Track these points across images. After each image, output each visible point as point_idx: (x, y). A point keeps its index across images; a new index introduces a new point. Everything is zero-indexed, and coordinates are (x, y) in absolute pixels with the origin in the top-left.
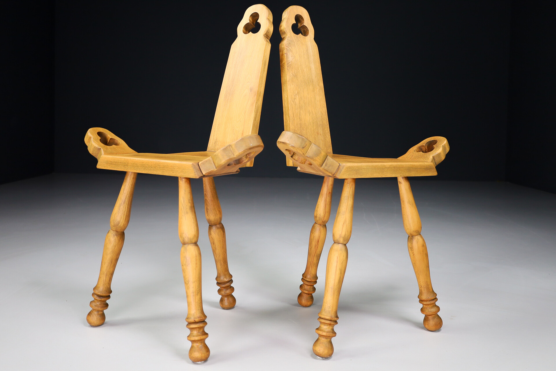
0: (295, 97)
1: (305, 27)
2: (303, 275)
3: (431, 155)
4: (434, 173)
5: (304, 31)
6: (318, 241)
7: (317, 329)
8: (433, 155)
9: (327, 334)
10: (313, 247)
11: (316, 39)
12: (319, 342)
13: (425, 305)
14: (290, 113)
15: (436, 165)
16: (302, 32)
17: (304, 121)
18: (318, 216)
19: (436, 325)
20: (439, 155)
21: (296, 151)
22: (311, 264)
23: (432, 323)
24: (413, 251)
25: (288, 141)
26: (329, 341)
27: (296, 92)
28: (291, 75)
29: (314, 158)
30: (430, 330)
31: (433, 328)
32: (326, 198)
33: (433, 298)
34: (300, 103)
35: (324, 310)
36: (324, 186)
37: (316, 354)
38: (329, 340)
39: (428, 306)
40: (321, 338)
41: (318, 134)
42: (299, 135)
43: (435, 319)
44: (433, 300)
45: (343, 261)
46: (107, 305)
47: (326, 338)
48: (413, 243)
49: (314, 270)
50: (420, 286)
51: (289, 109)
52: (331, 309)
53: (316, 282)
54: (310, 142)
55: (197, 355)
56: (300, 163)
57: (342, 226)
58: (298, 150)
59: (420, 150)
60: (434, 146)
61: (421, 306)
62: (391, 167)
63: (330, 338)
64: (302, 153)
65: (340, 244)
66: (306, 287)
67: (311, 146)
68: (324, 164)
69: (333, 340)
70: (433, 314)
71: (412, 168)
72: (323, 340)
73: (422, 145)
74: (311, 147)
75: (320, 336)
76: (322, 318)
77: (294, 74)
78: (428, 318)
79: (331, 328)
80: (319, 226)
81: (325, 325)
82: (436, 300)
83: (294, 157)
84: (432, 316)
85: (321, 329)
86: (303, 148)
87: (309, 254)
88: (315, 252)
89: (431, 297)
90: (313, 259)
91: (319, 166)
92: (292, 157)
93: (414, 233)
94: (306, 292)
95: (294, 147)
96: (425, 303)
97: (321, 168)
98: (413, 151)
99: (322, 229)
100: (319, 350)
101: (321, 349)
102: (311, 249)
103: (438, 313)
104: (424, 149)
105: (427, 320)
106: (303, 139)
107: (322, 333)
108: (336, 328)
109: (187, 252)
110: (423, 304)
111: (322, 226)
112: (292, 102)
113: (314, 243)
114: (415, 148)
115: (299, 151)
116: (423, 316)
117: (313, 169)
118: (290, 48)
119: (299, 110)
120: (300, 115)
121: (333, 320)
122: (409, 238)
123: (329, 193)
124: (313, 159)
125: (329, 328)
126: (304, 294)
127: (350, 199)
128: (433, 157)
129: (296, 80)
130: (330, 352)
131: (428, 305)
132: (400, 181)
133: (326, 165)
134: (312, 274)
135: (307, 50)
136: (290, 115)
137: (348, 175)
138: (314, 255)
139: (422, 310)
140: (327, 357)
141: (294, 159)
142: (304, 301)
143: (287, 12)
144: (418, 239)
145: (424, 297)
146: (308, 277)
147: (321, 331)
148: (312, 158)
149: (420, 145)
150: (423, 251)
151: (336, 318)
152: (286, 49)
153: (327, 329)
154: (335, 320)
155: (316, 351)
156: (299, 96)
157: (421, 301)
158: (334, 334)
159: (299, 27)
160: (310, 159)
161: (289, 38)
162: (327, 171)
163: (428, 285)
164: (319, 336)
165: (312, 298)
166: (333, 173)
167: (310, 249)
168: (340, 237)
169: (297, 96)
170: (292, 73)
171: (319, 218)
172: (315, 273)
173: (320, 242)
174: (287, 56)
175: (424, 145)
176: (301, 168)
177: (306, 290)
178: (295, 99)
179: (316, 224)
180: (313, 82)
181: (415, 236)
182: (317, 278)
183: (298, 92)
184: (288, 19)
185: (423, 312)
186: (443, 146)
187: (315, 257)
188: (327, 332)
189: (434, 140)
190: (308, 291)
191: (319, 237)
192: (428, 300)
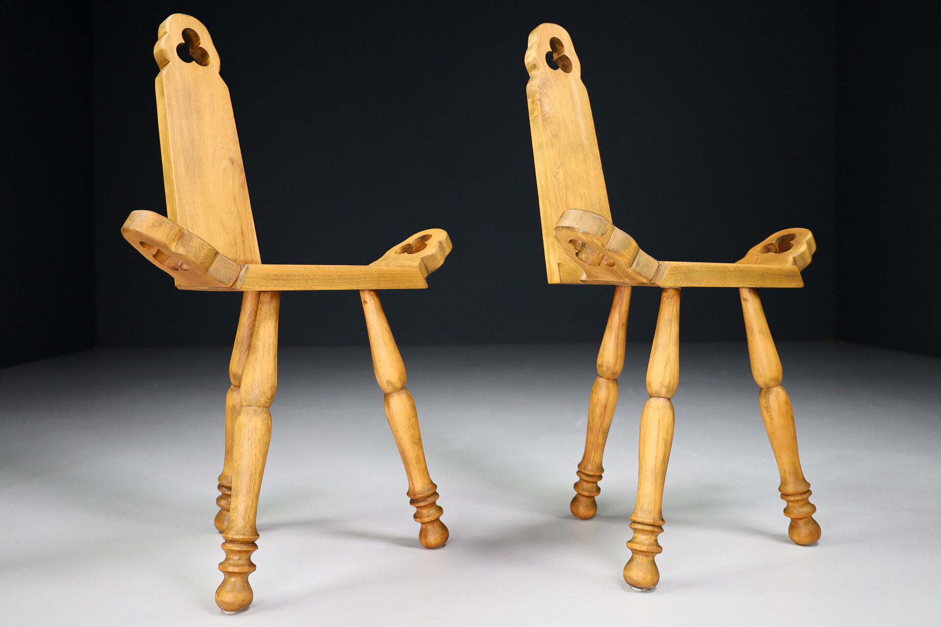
0: (558, 170)
1: (565, 58)
2: (579, 465)
3: (790, 256)
4: (798, 284)
5: (565, 64)
6: (606, 407)
7: (629, 542)
8: (794, 256)
9: (647, 549)
10: (598, 417)
11: (585, 78)
12: (634, 563)
13: (793, 501)
14: (551, 196)
15: (800, 270)
16: (562, 65)
18: (605, 364)
19: (811, 534)
20: (803, 254)
21: (590, 240)
22: (593, 447)
23: (804, 531)
24: (770, 412)
26: (651, 560)
27: (559, 163)
28: (550, 134)
29: (621, 252)
30: (801, 543)
32: (618, 333)
33: (806, 489)
34: (565, 180)
36: (614, 314)
37: (630, 584)
38: (651, 558)
39: (798, 504)
40: (637, 557)
42: (595, 214)
43: (810, 524)
44: (805, 493)
45: (669, 425)
47: (647, 556)
48: (770, 399)
49: (598, 456)
50: (783, 472)
51: (550, 189)
53: (600, 477)
57: (664, 368)
58: (594, 239)
59: (767, 249)
60: (791, 242)
61: (784, 504)
62: (736, 271)
63: (651, 555)
65: (661, 399)
66: (585, 485)
67: (614, 231)
68: (635, 264)
69: (658, 558)
70: (806, 516)
72: (640, 559)
73: (769, 242)
74: (615, 234)
75: (636, 554)
76: (639, 523)
77: (554, 133)
78: (796, 523)
79: (653, 538)
81: (643, 534)
82: (810, 493)
83: (580, 256)
84: (804, 520)
85: (637, 540)
86: (603, 234)
87: (590, 429)
88: (601, 425)
89: (802, 489)
90: (598, 438)
91: (627, 266)
92: (577, 254)
93: (771, 382)
94: (586, 494)
96: (792, 498)
97: (630, 271)
98: (755, 251)
99: (611, 385)
100: (637, 576)
101: (639, 573)
102: (593, 420)
103: (814, 516)
104: (773, 248)
105: (796, 527)
106: (602, 220)
107: (640, 547)
110: (788, 501)
111: (611, 380)
112: (553, 179)
113: (598, 410)
114: (759, 247)
115: (595, 241)
116: (788, 521)
117: (614, 274)
118: (546, 91)
119: (564, 190)
120: (566, 199)
121: (657, 524)
122: (763, 392)
123: (623, 324)
124: (619, 253)
125: (650, 538)
126: (582, 497)
127: (673, 323)
128: (794, 259)
129: (558, 144)
130: (655, 580)
131: (797, 501)
132: (745, 297)
133: (637, 265)
134: (595, 463)
135: (571, 96)
137: (674, 281)
138: (599, 431)
139: (786, 511)
140: (650, 587)
141: (581, 259)
142: (582, 510)
143: (536, 32)
144: (778, 392)
145: (790, 489)
146: (590, 467)
147: (637, 543)
148: (617, 252)
149: (766, 243)
150: (787, 412)
151: (662, 522)
152: (539, 92)
153: (646, 540)
154: (659, 525)
155: (630, 578)
156: (563, 169)
157: (784, 496)
158: (659, 549)
159: (557, 59)
160: (613, 255)
162: (640, 274)
163: (796, 469)
164: (633, 553)
165: (594, 503)
166: (650, 279)
167: (591, 422)
168: (662, 386)
169: (561, 169)
170: (551, 131)
171: (606, 366)
172: (599, 463)
173: (609, 409)
174: (541, 103)
175: (774, 242)
176: (588, 276)
177: (586, 491)
178: (557, 174)
179: (601, 378)
180: (583, 146)
181: (772, 387)
182: (603, 470)
183: (561, 163)
184: (540, 44)
185: (788, 513)
186: (807, 242)
187: (600, 433)
188: (649, 545)
189: (790, 234)
190: (588, 492)
191: (608, 399)
192: (797, 494)
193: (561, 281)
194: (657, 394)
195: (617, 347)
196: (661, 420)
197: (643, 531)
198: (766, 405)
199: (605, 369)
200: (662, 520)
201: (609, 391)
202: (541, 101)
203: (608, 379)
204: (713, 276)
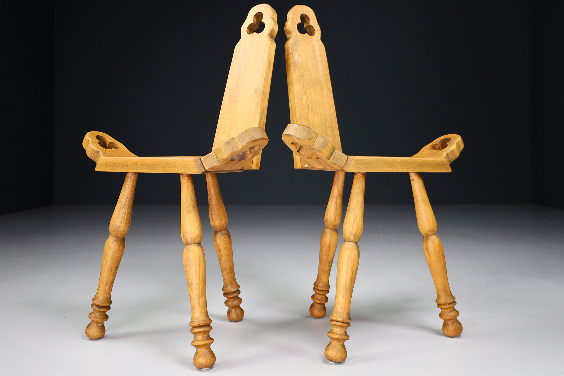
0: (302, 98)
1: (311, 27)
2: (315, 284)
3: (445, 152)
4: (448, 170)
5: (310, 31)
6: (329, 247)
7: (329, 332)
8: (447, 152)
9: (339, 337)
10: (324, 253)
11: (323, 39)
12: (331, 346)
13: (444, 309)
14: (297, 114)
15: (450, 162)
16: (308, 31)
17: (312, 123)
18: (329, 220)
19: (455, 330)
20: (453, 151)
21: (302, 143)
22: (322, 273)
23: (451, 328)
24: (429, 251)
25: (293, 133)
26: (342, 345)
27: (303, 92)
30: (450, 336)
31: (453, 334)
32: (337, 200)
33: (452, 301)
34: (307, 104)
35: (336, 312)
36: (334, 187)
37: (329, 359)
38: (342, 343)
39: (447, 310)
40: (333, 342)
41: (327, 135)
42: (305, 126)
43: (455, 323)
44: (451, 303)
45: (355, 259)
46: (107, 317)
47: (339, 342)
48: (428, 243)
49: (326, 278)
50: (438, 289)
51: (296, 109)
52: (343, 311)
53: (328, 291)
54: (317, 134)
55: (202, 360)
56: (307, 158)
57: (352, 223)
58: (304, 142)
59: (434, 148)
60: (447, 143)
61: (439, 311)
62: (402, 162)
63: (342, 341)
64: (308, 146)
65: (351, 242)
66: (318, 296)
67: (318, 138)
68: (332, 158)
69: (346, 343)
70: (452, 318)
71: (425, 163)
72: (335, 343)
73: (435, 143)
76: (334, 321)
77: (301, 74)
78: (447, 323)
79: (343, 330)
80: (330, 230)
81: (337, 328)
82: (455, 303)
83: (301, 152)
84: (451, 321)
85: (333, 331)
86: (309, 139)
87: (320, 261)
88: (327, 259)
89: (449, 300)
90: (325, 266)
91: (326, 159)
92: (298, 151)
93: (429, 232)
94: (318, 302)
95: (299, 139)
96: (443, 307)
97: (328, 162)
98: (426, 148)
99: (333, 233)
100: (332, 355)
101: (334, 353)
102: (322, 255)
103: (458, 318)
104: (437, 147)
105: (447, 326)
106: (309, 130)
107: (334, 336)
108: (349, 331)
109: (189, 252)
110: (442, 309)
111: (333, 230)
112: (299, 103)
113: (325, 249)
114: (428, 146)
115: (305, 143)
116: (442, 321)
117: (321, 163)
118: (296, 47)
119: (306, 110)
120: (307, 116)
121: (345, 322)
122: (424, 238)
123: (340, 195)
124: (320, 151)
125: (341, 330)
126: (316, 304)
127: (360, 194)
128: (447, 154)
129: (303, 80)
130: (343, 356)
131: (447, 309)
132: (413, 178)
133: (334, 158)
134: (324, 283)
135: (314, 50)
136: (297, 116)
137: (357, 169)
138: (326, 262)
139: (440, 315)
140: (341, 361)
141: (301, 154)
142: (316, 312)
143: (292, 11)
144: (433, 239)
145: (442, 301)
146: (320, 285)
147: (332, 333)
148: (319, 151)
149: (433, 144)
150: (439, 252)
151: (348, 320)
152: (292, 48)
153: (339, 331)
154: (347, 322)
155: (328, 355)
156: (306, 97)
157: (439, 305)
158: (347, 337)
159: (305, 27)
160: (317, 152)
161: (295, 38)
162: (335, 165)
163: (446, 288)
164: (331, 340)
165: (324, 308)
166: (341, 167)
167: (321, 256)
168: (351, 234)
169: (304, 97)
170: (298, 73)
171: (330, 221)
172: (327, 282)
173: (331, 248)
174: (292, 55)
175: (438, 143)
176: (308, 165)
177: (318, 300)
178: (301, 100)
179: (327, 229)
180: (320, 82)
181: (431, 236)
182: (329, 287)
183: (305, 93)
184: (293, 18)
185: (442, 316)
186: (457, 143)
187: (326, 263)
188: (339, 335)
189: (448, 138)
190: (320, 300)
191: (331, 242)
192: (446, 304)
193: (301, 167)
194: (348, 239)
195: (336, 209)
196: (350, 256)
197: (336, 326)
198: (426, 247)
199: (328, 223)
200: (350, 319)
201: (332, 237)
202: (293, 54)
203: (331, 229)
204: (385, 165)
